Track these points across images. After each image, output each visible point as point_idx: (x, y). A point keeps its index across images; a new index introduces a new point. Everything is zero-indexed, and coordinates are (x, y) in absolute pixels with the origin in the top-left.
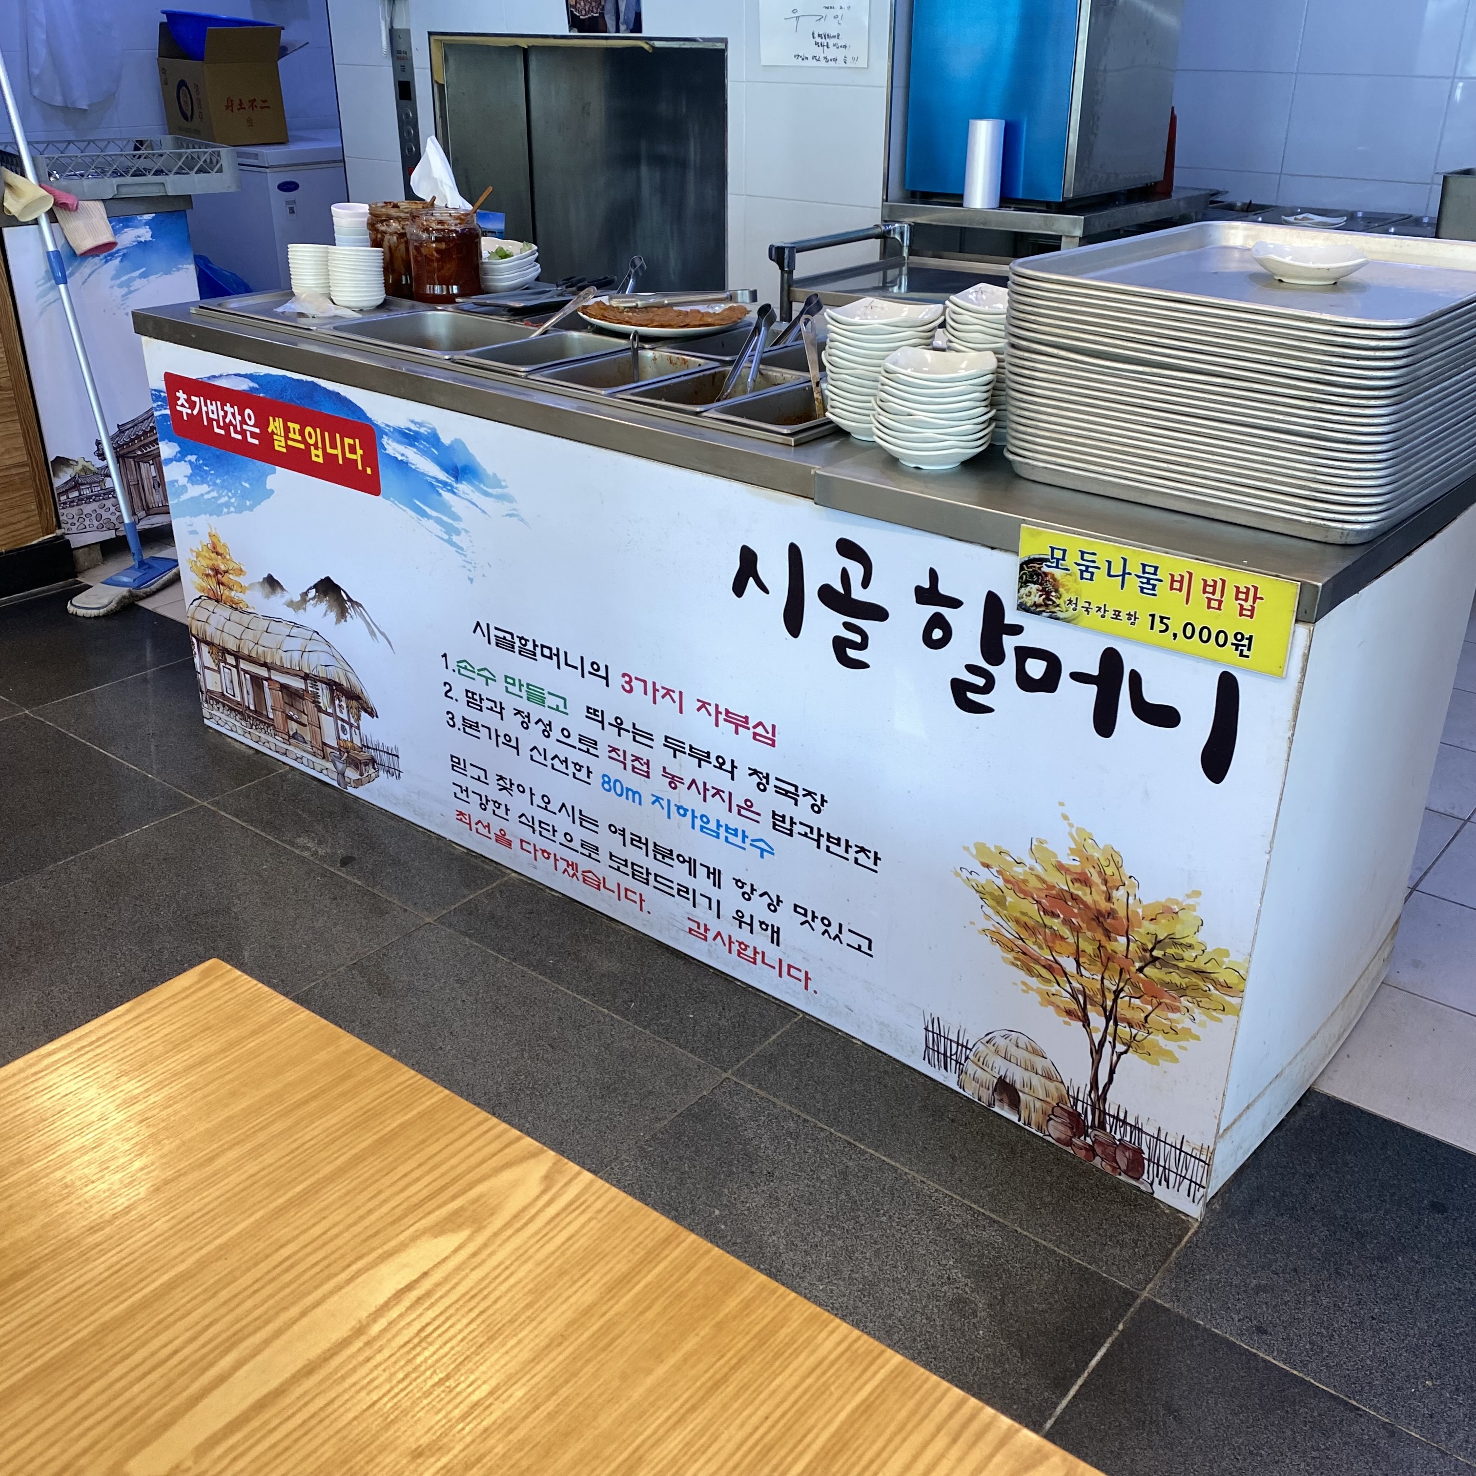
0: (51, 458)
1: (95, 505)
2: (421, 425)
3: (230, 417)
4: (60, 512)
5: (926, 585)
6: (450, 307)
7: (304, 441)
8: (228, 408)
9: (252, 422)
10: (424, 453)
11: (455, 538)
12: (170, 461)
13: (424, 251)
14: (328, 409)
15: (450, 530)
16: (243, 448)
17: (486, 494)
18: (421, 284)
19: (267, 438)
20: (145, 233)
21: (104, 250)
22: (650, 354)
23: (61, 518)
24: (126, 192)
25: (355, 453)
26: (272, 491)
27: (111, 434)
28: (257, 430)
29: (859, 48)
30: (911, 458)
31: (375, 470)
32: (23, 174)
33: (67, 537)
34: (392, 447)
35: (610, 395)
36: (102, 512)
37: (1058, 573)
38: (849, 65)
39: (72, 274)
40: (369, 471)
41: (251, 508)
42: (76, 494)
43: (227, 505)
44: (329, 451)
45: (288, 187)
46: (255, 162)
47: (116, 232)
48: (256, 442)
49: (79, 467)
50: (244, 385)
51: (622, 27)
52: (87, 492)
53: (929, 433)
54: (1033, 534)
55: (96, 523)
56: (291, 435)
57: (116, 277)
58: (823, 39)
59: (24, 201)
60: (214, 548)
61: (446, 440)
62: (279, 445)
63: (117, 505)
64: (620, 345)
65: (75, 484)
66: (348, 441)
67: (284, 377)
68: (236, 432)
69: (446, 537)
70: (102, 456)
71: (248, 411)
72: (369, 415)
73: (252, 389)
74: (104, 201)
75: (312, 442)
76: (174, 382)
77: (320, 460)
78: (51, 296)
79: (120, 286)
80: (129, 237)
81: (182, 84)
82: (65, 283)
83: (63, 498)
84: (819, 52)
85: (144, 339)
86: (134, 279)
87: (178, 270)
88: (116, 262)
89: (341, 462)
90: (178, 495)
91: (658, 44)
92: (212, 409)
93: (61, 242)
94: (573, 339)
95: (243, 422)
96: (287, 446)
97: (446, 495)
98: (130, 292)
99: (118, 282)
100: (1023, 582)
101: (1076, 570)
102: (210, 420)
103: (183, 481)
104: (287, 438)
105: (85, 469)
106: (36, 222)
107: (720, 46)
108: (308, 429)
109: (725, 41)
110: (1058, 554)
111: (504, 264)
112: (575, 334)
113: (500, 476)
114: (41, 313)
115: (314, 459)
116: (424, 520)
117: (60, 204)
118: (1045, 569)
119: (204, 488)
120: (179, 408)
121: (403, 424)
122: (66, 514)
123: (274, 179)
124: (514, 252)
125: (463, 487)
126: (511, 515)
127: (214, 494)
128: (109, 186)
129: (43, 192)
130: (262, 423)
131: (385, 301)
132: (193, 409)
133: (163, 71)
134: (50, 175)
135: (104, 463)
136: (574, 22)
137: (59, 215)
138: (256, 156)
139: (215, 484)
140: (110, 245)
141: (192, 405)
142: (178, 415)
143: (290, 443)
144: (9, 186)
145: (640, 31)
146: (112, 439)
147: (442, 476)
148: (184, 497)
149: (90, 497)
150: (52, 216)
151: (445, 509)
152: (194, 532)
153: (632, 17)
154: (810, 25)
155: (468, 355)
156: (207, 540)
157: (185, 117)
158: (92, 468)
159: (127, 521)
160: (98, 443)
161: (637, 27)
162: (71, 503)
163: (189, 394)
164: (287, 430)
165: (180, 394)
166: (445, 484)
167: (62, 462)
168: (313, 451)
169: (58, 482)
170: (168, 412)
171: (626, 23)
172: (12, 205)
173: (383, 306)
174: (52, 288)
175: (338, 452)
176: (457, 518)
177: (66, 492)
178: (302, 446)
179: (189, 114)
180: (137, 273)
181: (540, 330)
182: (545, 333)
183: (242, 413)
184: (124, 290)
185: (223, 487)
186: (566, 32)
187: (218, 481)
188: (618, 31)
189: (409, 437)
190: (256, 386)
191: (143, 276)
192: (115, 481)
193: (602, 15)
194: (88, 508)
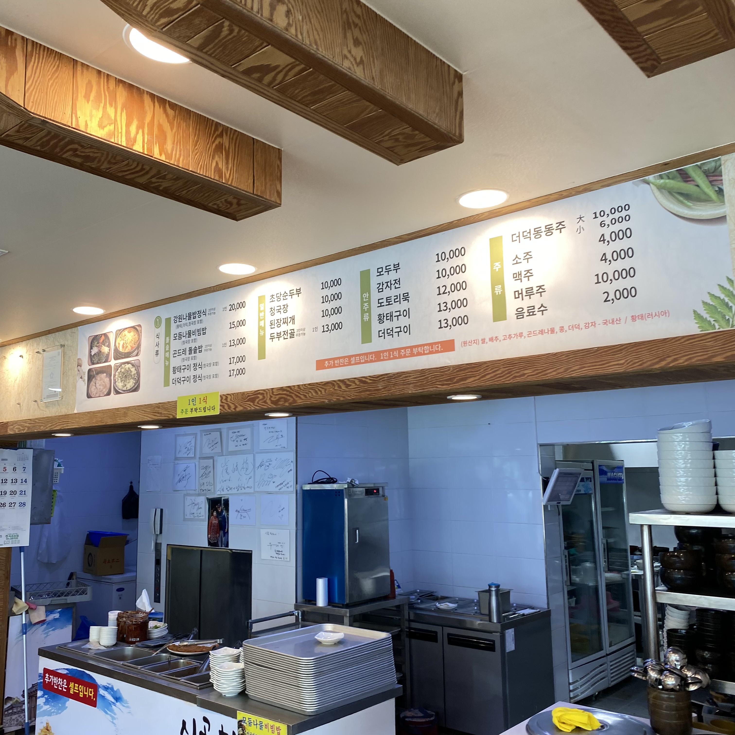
0: (6, 697)
1: (17, 716)
2: (109, 684)
3: (59, 682)
4: (4, 718)
5: (221, 730)
6: (134, 645)
7: (78, 690)
8: (59, 679)
9: (65, 684)
10: (110, 693)
11: (114, 721)
12: (40, 697)
13: (130, 628)
14: (87, 680)
15: (113, 718)
16: (61, 693)
17: (124, 706)
18: (128, 637)
19: (68, 689)
20: (57, 616)
21: (42, 622)
22: (182, 661)
23: (4, 721)
24: (53, 603)
25: (91, 693)
26: (67, 707)
27: (29, 688)
28: (66, 687)
29: (287, 556)
30: (224, 693)
31: (96, 699)
32: (21, 599)
33: (4, 728)
34: (101, 692)
35: (159, 675)
36: (19, 718)
37: (245, 724)
38: (285, 560)
39: (29, 631)
40: (94, 699)
41: (60, 713)
42: (11, 711)
43: (54, 712)
44: (85, 693)
45: (120, 590)
46: (110, 581)
47: (47, 616)
48: (65, 690)
49: (15, 700)
50: (65, 672)
51: (223, 546)
52: (15, 710)
53: (225, 686)
54: (240, 713)
55: (16, 723)
56: (75, 688)
57: (44, 631)
58: (278, 552)
59: (19, 608)
60: (47, 728)
61: (115, 689)
62: (71, 692)
63: (25, 716)
64: (174, 658)
65: (12, 707)
66: (90, 690)
67: (76, 669)
68: (60, 687)
69: (112, 720)
70: (23, 696)
71: (65, 680)
72: (97, 681)
73: (67, 673)
74: (45, 606)
75: (80, 690)
76: (46, 671)
77: (82, 696)
78: (20, 638)
79: (45, 634)
80: (51, 617)
81: (90, 554)
82: (26, 634)
83: (6, 713)
84: (277, 556)
85: (40, 657)
86: (50, 631)
87: (66, 627)
88: (45, 626)
89: (87, 696)
90: (40, 709)
91: (234, 551)
92: (55, 680)
93: (28, 620)
94: (162, 656)
95: (63, 684)
96: (74, 692)
97: (113, 707)
98: (47, 636)
99: (44, 632)
100: (239, 728)
101: (248, 723)
102: (54, 683)
103: (42, 704)
104: (74, 689)
105: (17, 701)
106: (21, 614)
107: (251, 552)
108: (80, 686)
109: (251, 551)
110: (244, 719)
111: (156, 630)
112: (164, 654)
113: (128, 700)
114: (16, 644)
115: (80, 696)
116: (107, 715)
117: (30, 608)
118: (242, 724)
119: (48, 706)
120: (46, 679)
121: (105, 684)
122: (6, 719)
123: (116, 587)
124: (161, 626)
125: (118, 704)
126: (129, 713)
127: (50, 709)
128: (48, 601)
129: (26, 605)
130: (68, 684)
131: (116, 643)
132: (49, 679)
133: (85, 549)
134: (30, 598)
135: (23, 699)
136: (210, 543)
137: (29, 611)
138: (110, 579)
139: (51, 705)
140: (44, 620)
141: (50, 678)
142: (45, 681)
143: (75, 691)
144: (16, 603)
145: (228, 547)
146: (28, 690)
147: (113, 700)
148: (42, 710)
149: (16, 712)
150: (27, 612)
151: (112, 711)
152: (42, 723)
153: (226, 543)
154: (274, 548)
155: (127, 663)
156: (45, 725)
157: (89, 565)
158: (19, 701)
159: (26, 721)
160: (24, 691)
161: (227, 546)
162: (9, 715)
163: (49, 675)
164: (74, 686)
165: (47, 675)
166: (113, 703)
167: (9, 699)
168: (81, 693)
169: (6, 707)
170: (42, 681)
171: (224, 544)
172: (15, 609)
173: (115, 645)
174: (21, 636)
175: (87, 693)
176: (115, 714)
177: (8, 711)
178: (78, 692)
179: (90, 564)
180: (50, 630)
181: (156, 653)
182: (157, 654)
183: (63, 681)
184: (46, 635)
185: (53, 706)
186: (207, 546)
187: (52, 704)
188: (222, 546)
189: (106, 688)
190: (68, 672)
191: (53, 630)
192: (26, 707)
193: (218, 542)
194: (14, 717)
